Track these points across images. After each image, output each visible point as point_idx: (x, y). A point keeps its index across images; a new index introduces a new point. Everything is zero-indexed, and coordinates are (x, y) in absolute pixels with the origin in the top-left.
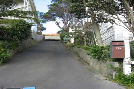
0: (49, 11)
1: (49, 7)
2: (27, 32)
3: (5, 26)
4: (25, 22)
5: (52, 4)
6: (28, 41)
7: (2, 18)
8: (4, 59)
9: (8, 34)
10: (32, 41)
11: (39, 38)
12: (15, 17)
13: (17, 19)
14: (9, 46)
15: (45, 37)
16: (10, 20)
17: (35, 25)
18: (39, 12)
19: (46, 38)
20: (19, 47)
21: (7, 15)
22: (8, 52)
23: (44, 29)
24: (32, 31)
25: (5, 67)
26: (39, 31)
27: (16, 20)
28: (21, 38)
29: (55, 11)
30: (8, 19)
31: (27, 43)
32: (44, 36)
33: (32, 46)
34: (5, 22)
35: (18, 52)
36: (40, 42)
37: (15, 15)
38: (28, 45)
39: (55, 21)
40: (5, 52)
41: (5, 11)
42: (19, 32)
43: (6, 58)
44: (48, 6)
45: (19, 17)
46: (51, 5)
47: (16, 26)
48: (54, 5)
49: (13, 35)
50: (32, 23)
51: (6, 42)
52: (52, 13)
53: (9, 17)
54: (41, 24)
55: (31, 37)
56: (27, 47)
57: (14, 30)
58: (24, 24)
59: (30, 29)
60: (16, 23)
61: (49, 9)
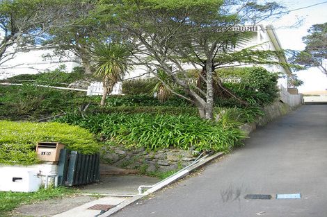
0: (306, 48)
1: (306, 40)
2: (270, 89)
3: (230, 80)
4: (265, 71)
5: (311, 34)
6: (273, 107)
7: (224, 66)
8: (235, 140)
9: (238, 94)
10: (281, 106)
11: (292, 100)
12: (245, 62)
13: (251, 66)
14: (241, 117)
15: (304, 97)
16: (238, 68)
17: (284, 77)
18: (290, 50)
19: (307, 99)
20: (260, 118)
21: (231, 61)
22: (240, 127)
23: (299, 83)
24: (280, 88)
25: (237, 155)
26: (292, 87)
27: (248, 69)
28: (262, 102)
29: (318, 47)
30: (233, 68)
31: (272, 109)
32: (302, 96)
33: (281, 115)
34: (229, 74)
35: (259, 128)
36: (296, 108)
37: (245, 59)
38: (275, 114)
39: (320, 67)
40: (236, 127)
41: (225, 53)
42: (257, 90)
43: (238, 138)
44: (304, 38)
45: (254, 62)
46: (308, 37)
47: (250, 81)
48: (314, 36)
49: (246, 96)
50: (279, 73)
51: (235, 109)
52: (313, 53)
53: (236, 63)
54: (293, 73)
55: (278, 99)
56: (272, 117)
57: (247, 87)
58: (263, 76)
59: (275, 84)
60: (248, 74)
61: (306, 45)
